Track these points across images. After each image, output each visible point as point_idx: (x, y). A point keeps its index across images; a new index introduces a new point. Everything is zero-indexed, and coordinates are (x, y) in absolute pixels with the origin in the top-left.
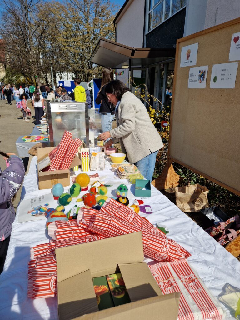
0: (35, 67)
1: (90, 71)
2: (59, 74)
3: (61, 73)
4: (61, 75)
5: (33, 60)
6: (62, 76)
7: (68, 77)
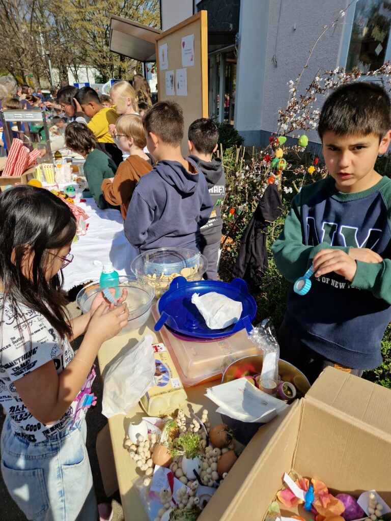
0: (28, 60)
1: (123, 64)
2: (73, 69)
3: (75, 67)
4: (76, 71)
5: (24, 48)
6: (78, 73)
7: (89, 75)
